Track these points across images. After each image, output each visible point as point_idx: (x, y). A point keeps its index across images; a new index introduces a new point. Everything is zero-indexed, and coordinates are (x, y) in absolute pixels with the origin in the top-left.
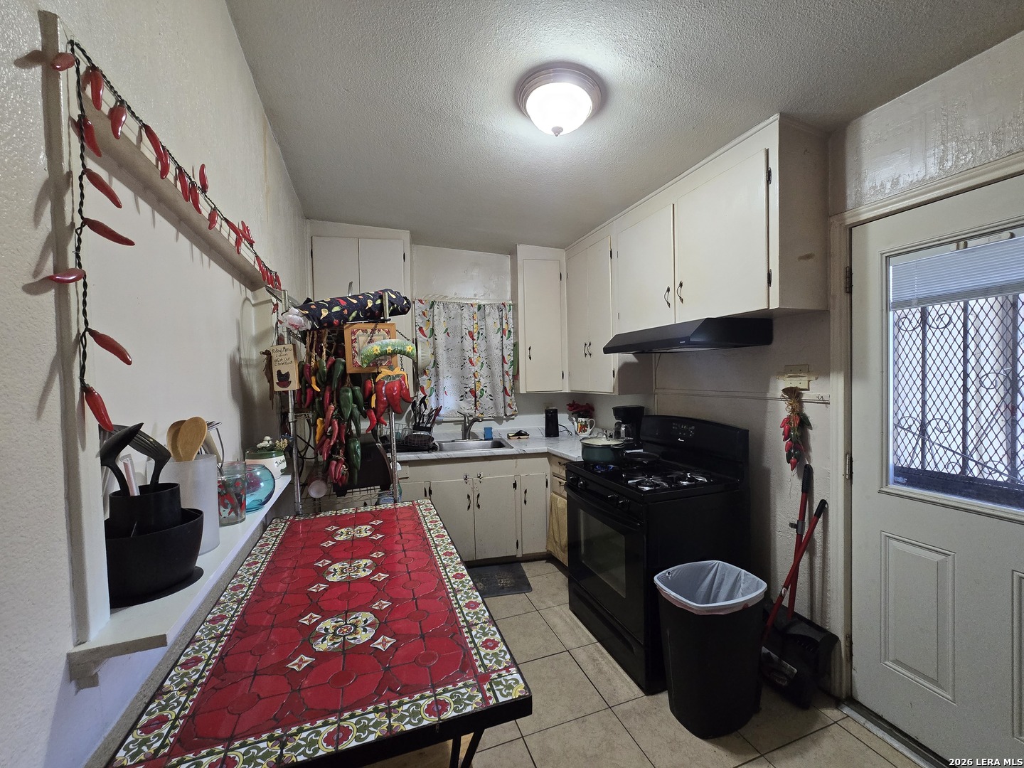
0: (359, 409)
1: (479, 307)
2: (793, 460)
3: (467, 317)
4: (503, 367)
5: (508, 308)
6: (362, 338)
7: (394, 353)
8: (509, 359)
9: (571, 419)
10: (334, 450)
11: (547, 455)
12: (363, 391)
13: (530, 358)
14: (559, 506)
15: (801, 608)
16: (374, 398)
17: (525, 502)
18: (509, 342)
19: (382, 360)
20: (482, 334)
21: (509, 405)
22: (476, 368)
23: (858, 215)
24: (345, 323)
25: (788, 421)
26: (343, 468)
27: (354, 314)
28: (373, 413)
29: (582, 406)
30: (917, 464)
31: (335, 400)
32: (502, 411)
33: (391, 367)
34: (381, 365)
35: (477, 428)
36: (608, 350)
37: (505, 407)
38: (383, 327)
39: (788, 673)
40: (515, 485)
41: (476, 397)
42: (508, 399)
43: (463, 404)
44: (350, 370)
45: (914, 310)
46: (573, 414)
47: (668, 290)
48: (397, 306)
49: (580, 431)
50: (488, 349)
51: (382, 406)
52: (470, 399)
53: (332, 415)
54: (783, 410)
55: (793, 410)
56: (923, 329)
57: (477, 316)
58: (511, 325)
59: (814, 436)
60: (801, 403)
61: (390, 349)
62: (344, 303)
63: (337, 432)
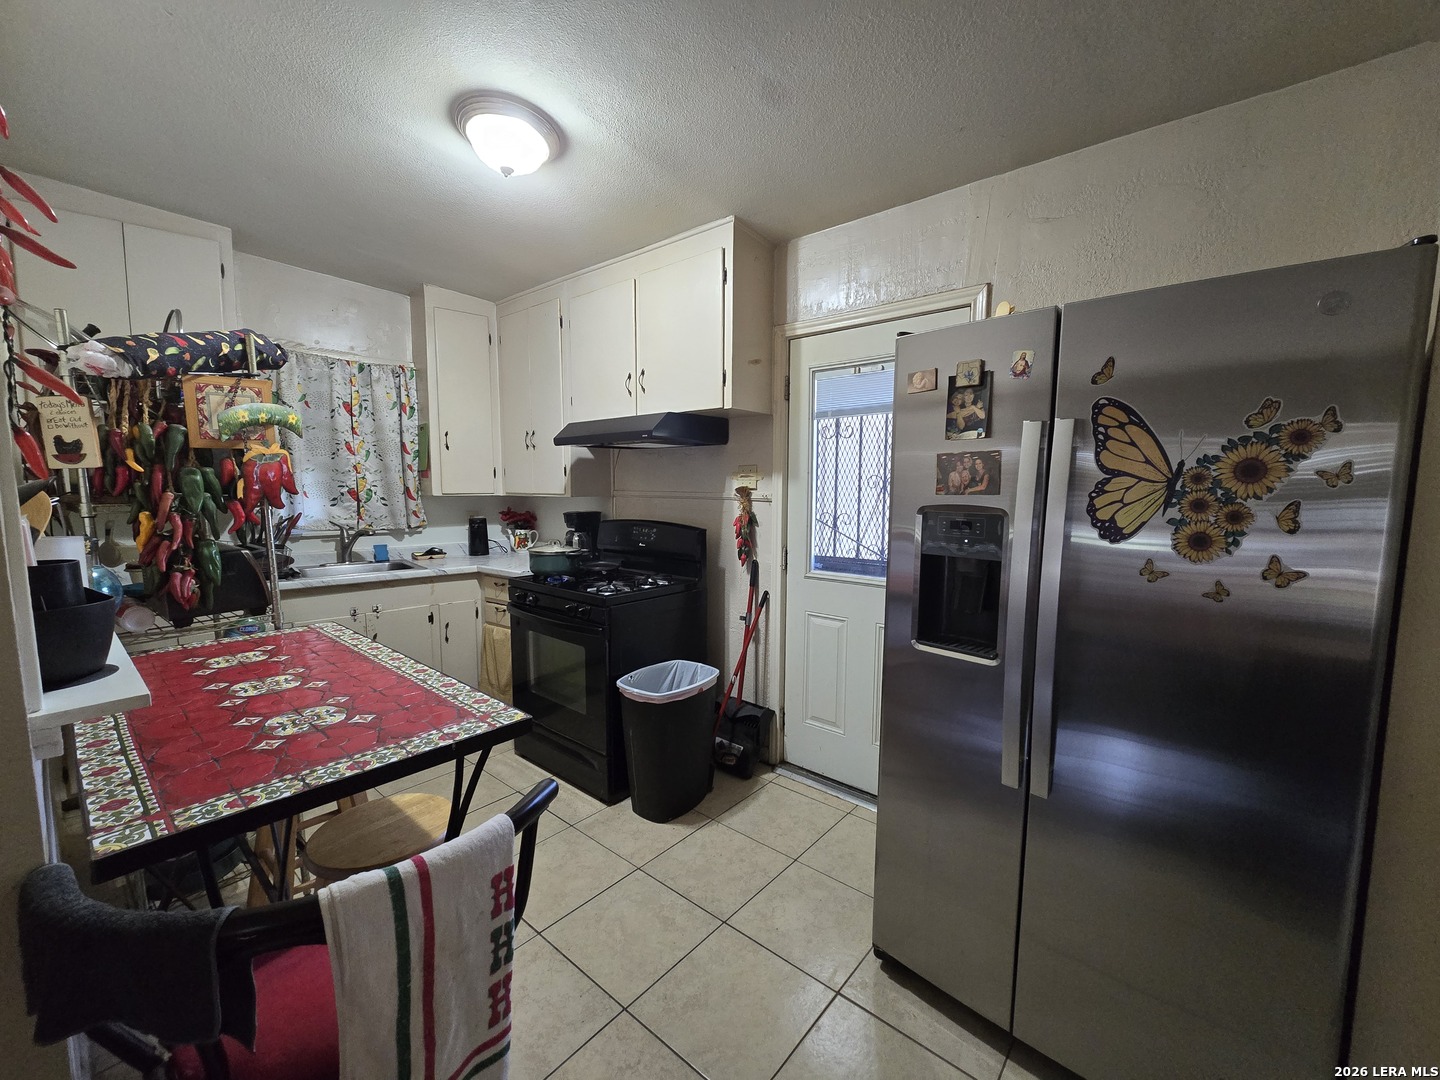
0: (215, 499)
1: (361, 368)
2: (743, 556)
3: (340, 381)
4: (403, 458)
5: (409, 374)
6: (215, 399)
7: (269, 423)
8: (412, 447)
9: (505, 532)
10: (174, 559)
11: (477, 575)
12: (219, 476)
13: (447, 448)
14: (496, 637)
15: (748, 696)
16: (241, 485)
17: (447, 639)
18: (411, 424)
19: (251, 432)
20: (366, 408)
21: (415, 513)
22: (358, 458)
23: (795, 329)
24: (185, 373)
25: (739, 519)
26: (192, 584)
27: (200, 362)
28: (239, 506)
29: (521, 515)
30: (830, 554)
31: (170, 484)
32: (403, 521)
33: (266, 443)
34: (249, 438)
35: (364, 546)
36: (560, 441)
37: (408, 515)
38: (252, 385)
39: (736, 752)
40: (431, 619)
41: (359, 501)
42: (412, 504)
43: (336, 511)
44: (196, 442)
45: (831, 420)
46: (508, 524)
47: (629, 377)
48: (268, 357)
49: (519, 546)
50: (377, 431)
51: (253, 496)
52: (349, 504)
53: (171, 508)
54: (736, 509)
55: (744, 508)
56: (837, 437)
57: (358, 379)
58: (414, 400)
59: (760, 532)
60: (750, 501)
61: (263, 417)
62: (185, 345)
63: (181, 530)
